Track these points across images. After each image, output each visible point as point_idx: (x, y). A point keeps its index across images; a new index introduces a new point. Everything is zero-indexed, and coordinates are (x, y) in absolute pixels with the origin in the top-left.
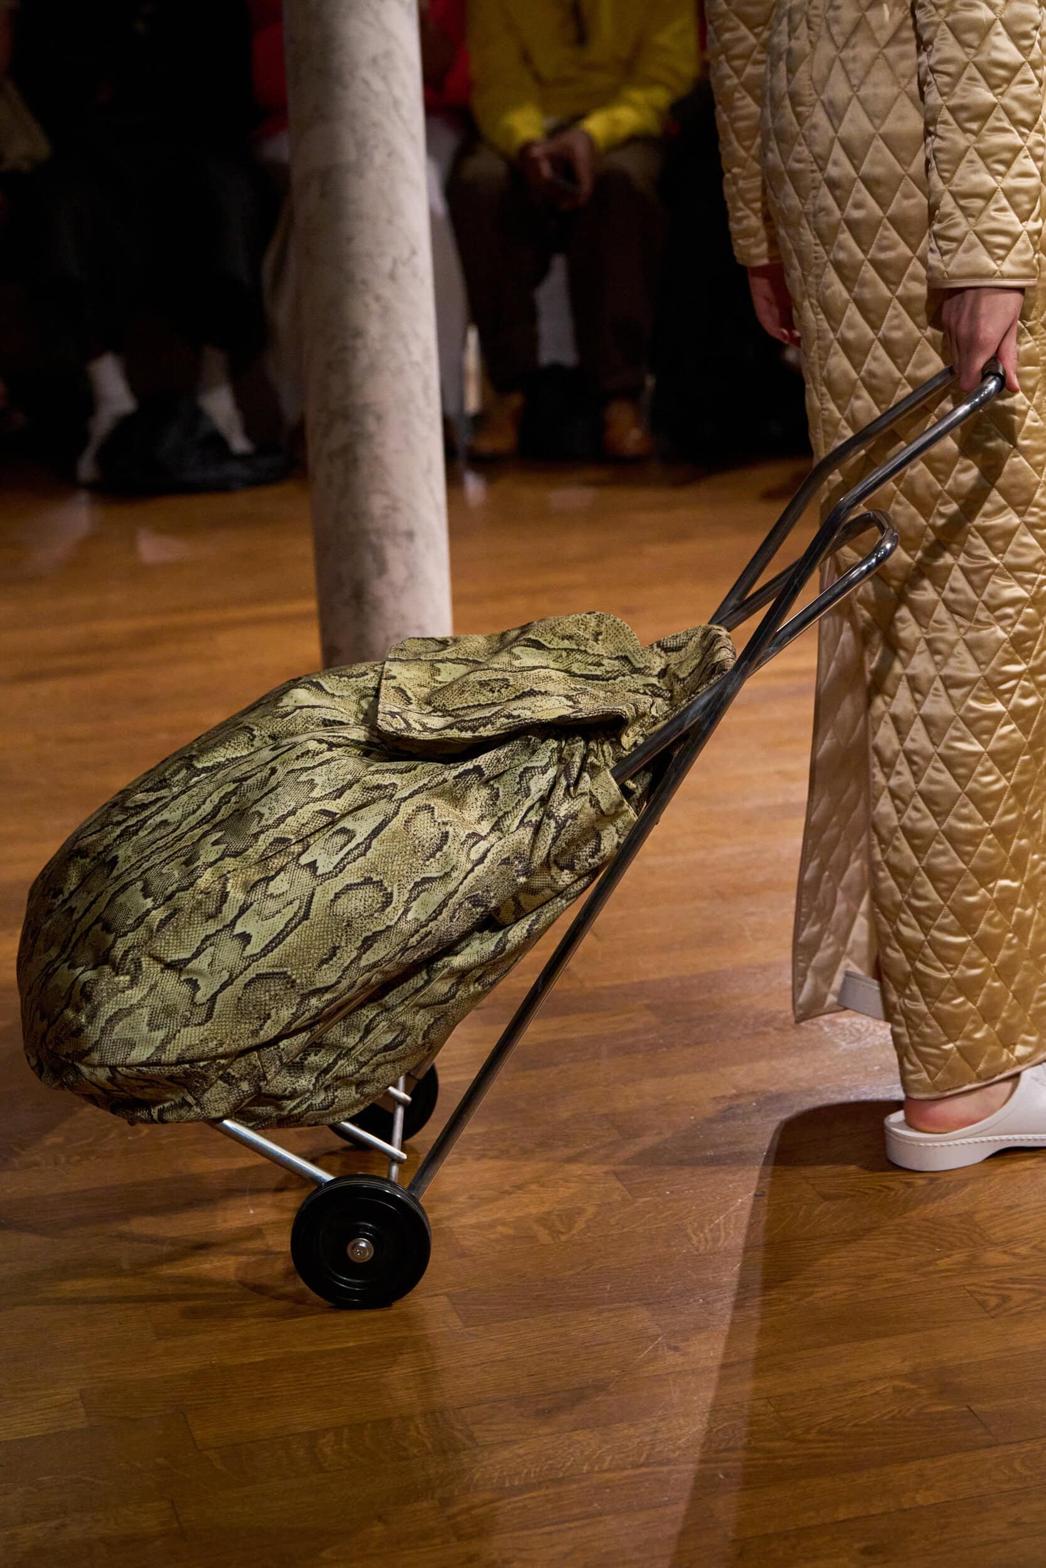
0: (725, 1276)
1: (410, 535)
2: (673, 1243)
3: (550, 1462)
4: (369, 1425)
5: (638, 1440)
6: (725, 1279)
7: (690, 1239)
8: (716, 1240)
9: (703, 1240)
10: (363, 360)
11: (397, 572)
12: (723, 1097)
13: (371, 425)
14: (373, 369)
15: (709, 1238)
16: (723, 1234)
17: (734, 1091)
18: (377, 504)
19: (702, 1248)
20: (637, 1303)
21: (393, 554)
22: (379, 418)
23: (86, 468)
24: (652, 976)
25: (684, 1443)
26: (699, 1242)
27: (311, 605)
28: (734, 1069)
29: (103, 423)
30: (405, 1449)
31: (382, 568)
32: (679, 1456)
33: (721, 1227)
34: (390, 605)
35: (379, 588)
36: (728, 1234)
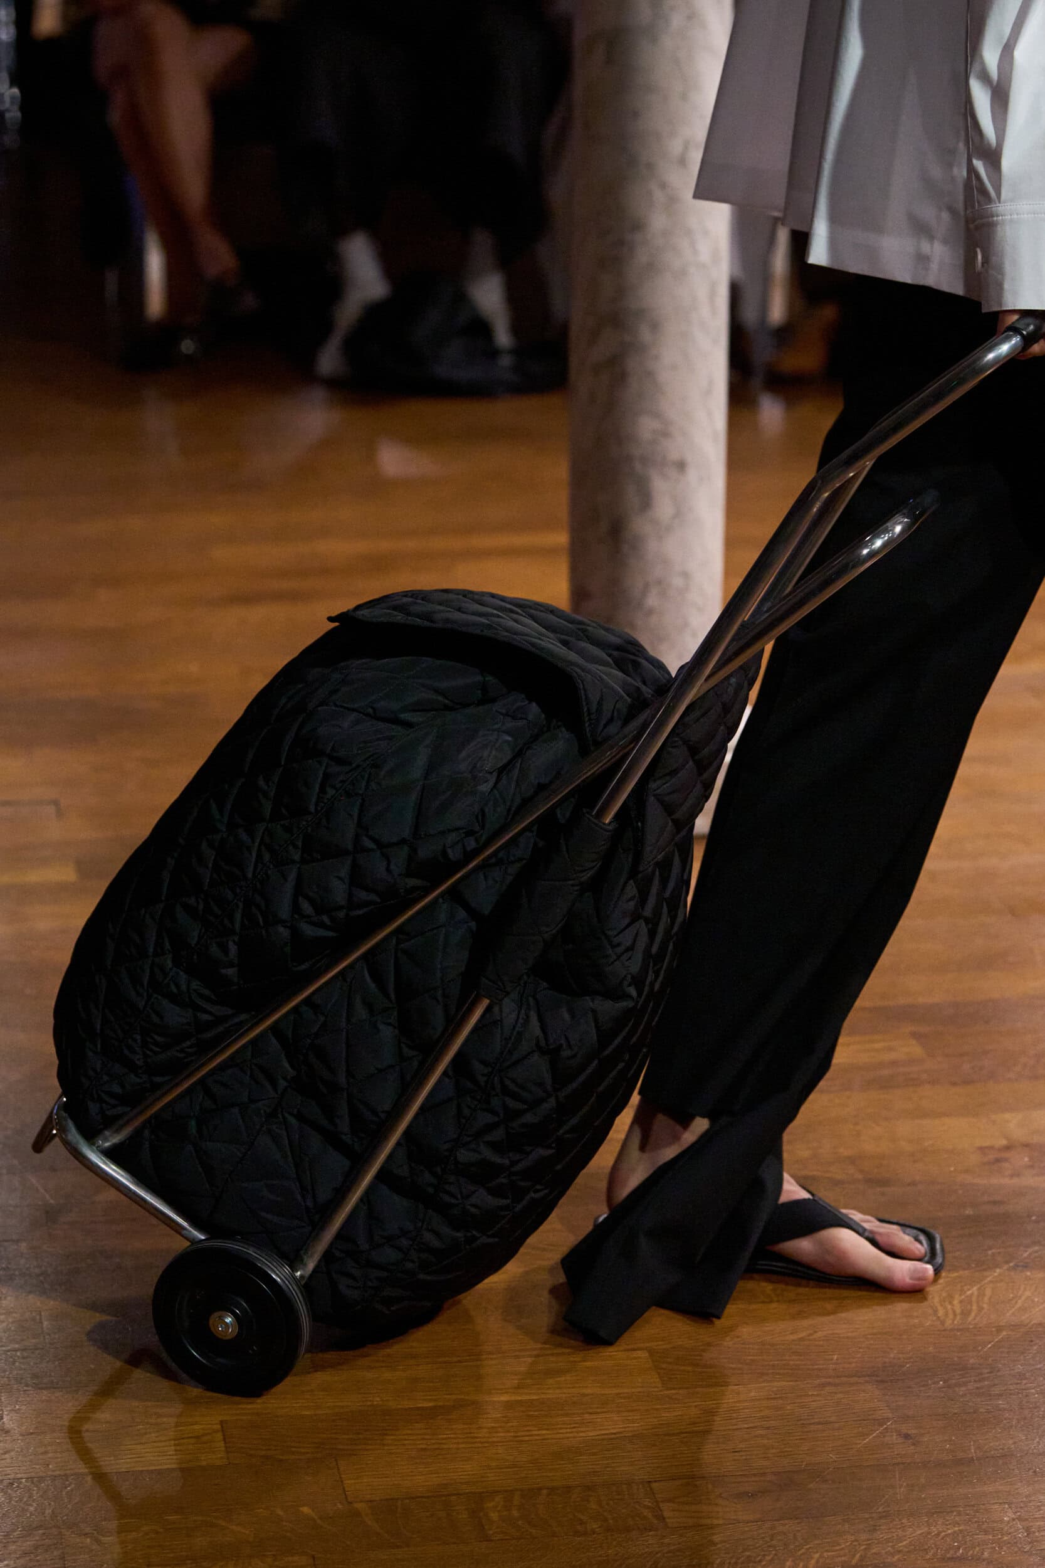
0: (973, 1357)
1: (681, 466)
2: (915, 1314)
3: (747, 1553)
4: (545, 1492)
5: (853, 1538)
6: (972, 1361)
7: (936, 1312)
8: (965, 1313)
9: (950, 1312)
10: (642, 257)
11: (663, 508)
12: (991, 1148)
13: (645, 335)
14: (652, 268)
15: (958, 1311)
16: (975, 1307)
17: (1004, 1142)
18: (646, 427)
19: (948, 1322)
20: (867, 1378)
21: (660, 486)
22: (655, 327)
23: (329, 360)
24: (921, 1000)
25: (905, 1546)
26: (946, 1315)
27: (561, 538)
28: (1007, 1116)
29: (349, 311)
30: (582, 1523)
31: (646, 501)
32: (899, 1560)
33: (974, 1299)
34: (652, 546)
35: (640, 525)
36: (980, 1309)
